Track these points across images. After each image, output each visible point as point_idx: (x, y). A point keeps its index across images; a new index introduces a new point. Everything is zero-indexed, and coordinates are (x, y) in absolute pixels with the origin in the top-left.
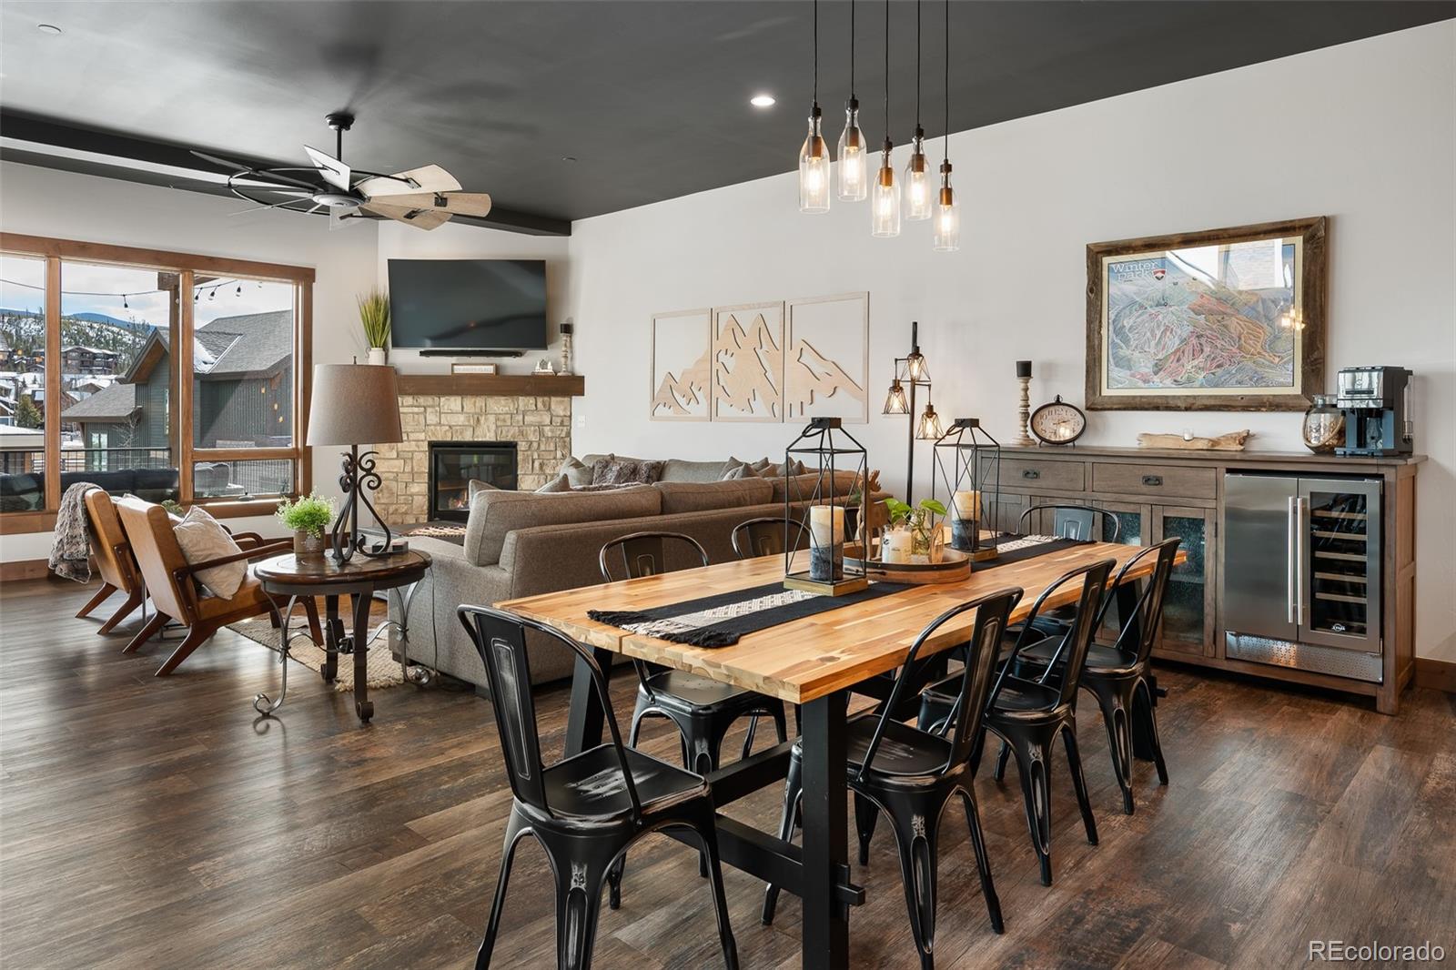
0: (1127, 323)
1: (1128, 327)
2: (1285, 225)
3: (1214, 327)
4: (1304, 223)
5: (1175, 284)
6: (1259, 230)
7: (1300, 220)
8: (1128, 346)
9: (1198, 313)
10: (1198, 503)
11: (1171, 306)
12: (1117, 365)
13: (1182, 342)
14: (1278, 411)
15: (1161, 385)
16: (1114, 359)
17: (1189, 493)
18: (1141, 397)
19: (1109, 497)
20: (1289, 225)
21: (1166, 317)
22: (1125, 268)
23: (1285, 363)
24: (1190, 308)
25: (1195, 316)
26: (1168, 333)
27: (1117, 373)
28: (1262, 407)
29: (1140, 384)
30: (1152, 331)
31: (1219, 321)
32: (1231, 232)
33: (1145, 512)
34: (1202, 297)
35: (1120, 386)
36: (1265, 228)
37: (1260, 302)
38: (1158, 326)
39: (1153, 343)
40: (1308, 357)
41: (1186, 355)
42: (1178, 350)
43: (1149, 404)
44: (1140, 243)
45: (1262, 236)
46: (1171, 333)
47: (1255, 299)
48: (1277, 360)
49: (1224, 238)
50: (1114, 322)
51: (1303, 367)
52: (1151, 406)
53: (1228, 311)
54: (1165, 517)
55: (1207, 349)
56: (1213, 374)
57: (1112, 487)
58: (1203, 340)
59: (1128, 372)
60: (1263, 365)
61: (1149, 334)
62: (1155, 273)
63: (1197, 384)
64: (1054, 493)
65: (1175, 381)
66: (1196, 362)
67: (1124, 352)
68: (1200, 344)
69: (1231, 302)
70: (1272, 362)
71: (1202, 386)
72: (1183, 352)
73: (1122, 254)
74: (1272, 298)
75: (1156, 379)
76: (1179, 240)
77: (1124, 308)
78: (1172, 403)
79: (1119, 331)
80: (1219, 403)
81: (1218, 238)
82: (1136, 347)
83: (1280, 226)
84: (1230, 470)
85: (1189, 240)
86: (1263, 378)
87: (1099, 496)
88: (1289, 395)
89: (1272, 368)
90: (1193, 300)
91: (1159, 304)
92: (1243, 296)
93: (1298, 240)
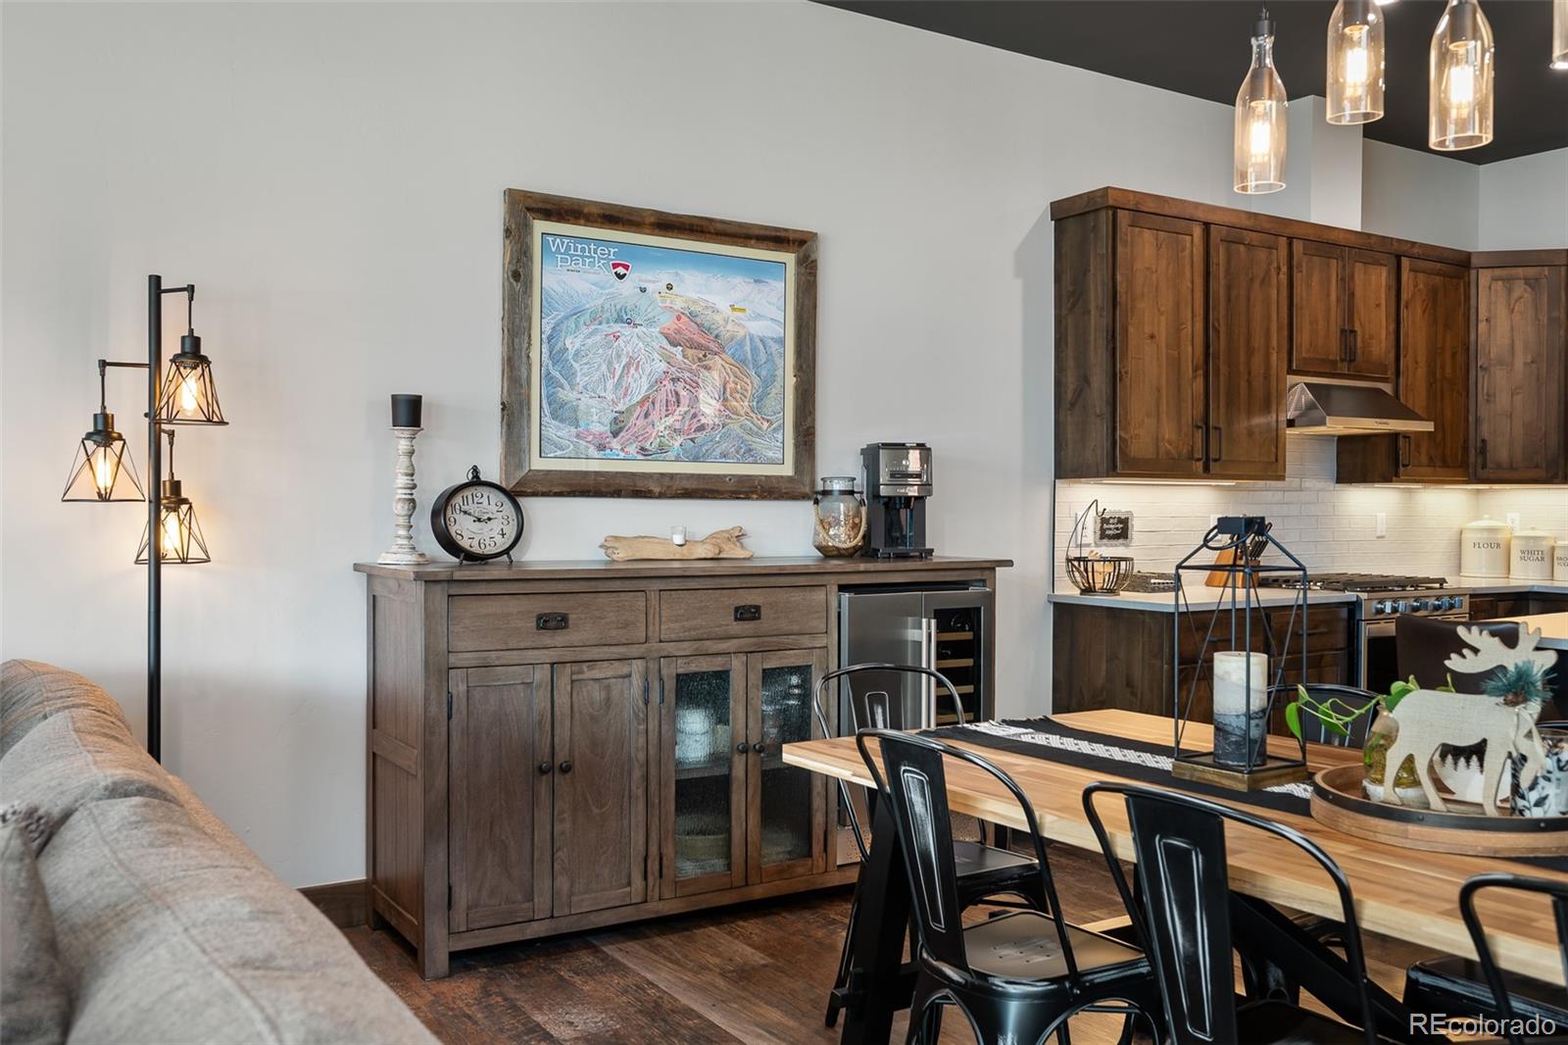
0: (572, 343)
1: (571, 352)
2: (778, 234)
3: (694, 367)
4: (797, 236)
5: (643, 290)
6: (750, 232)
7: (794, 231)
8: (572, 386)
9: (674, 344)
10: (806, 641)
11: (636, 326)
12: (554, 416)
13: (652, 386)
14: (770, 499)
15: (622, 455)
16: (550, 405)
17: (795, 628)
18: (597, 473)
19: (687, 648)
20: (783, 234)
21: (631, 340)
22: (568, 248)
23: (775, 430)
24: (662, 333)
25: (669, 347)
26: (632, 370)
27: (556, 431)
28: (753, 492)
29: (593, 451)
30: (610, 363)
31: (699, 359)
32: (719, 226)
33: (736, 665)
34: (679, 318)
35: (559, 453)
36: (757, 232)
37: (748, 338)
38: (619, 356)
39: (610, 384)
40: (801, 424)
41: (657, 406)
42: (647, 398)
43: (608, 486)
44: (595, 210)
45: (753, 242)
46: (637, 369)
47: (742, 333)
48: (766, 424)
49: (710, 233)
50: (550, 338)
51: (796, 438)
52: (611, 489)
53: (712, 345)
54: (764, 670)
55: (685, 401)
56: (692, 440)
57: (689, 630)
58: (680, 386)
59: (573, 429)
60: (751, 432)
61: (604, 367)
62: (615, 266)
63: (671, 455)
64: (595, 653)
65: (642, 449)
66: (670, 421)
67: (566, 394)
68: (677, 393)
69: (716, 332)
70: (760, 428)
71: (677, 459)
72: (653, 403)
73: (567, 221)
74: (760, 334)
75: (615, 444)
76: (652, 220)
77: (567, 318)
78: (641, 485)
79: (558, 356)
80: (702, 486)
81: (702, 232)
82: (585, 388)
83: (773, 234)
84: (843, 588)
85: (668, 225)
86: (750, 450)
87: (670, 648)
88: (782, 477)
89: (760, 436)
90: (667, 321)
91: (619, 320)
92: (730, 327)
93: (789, 258)
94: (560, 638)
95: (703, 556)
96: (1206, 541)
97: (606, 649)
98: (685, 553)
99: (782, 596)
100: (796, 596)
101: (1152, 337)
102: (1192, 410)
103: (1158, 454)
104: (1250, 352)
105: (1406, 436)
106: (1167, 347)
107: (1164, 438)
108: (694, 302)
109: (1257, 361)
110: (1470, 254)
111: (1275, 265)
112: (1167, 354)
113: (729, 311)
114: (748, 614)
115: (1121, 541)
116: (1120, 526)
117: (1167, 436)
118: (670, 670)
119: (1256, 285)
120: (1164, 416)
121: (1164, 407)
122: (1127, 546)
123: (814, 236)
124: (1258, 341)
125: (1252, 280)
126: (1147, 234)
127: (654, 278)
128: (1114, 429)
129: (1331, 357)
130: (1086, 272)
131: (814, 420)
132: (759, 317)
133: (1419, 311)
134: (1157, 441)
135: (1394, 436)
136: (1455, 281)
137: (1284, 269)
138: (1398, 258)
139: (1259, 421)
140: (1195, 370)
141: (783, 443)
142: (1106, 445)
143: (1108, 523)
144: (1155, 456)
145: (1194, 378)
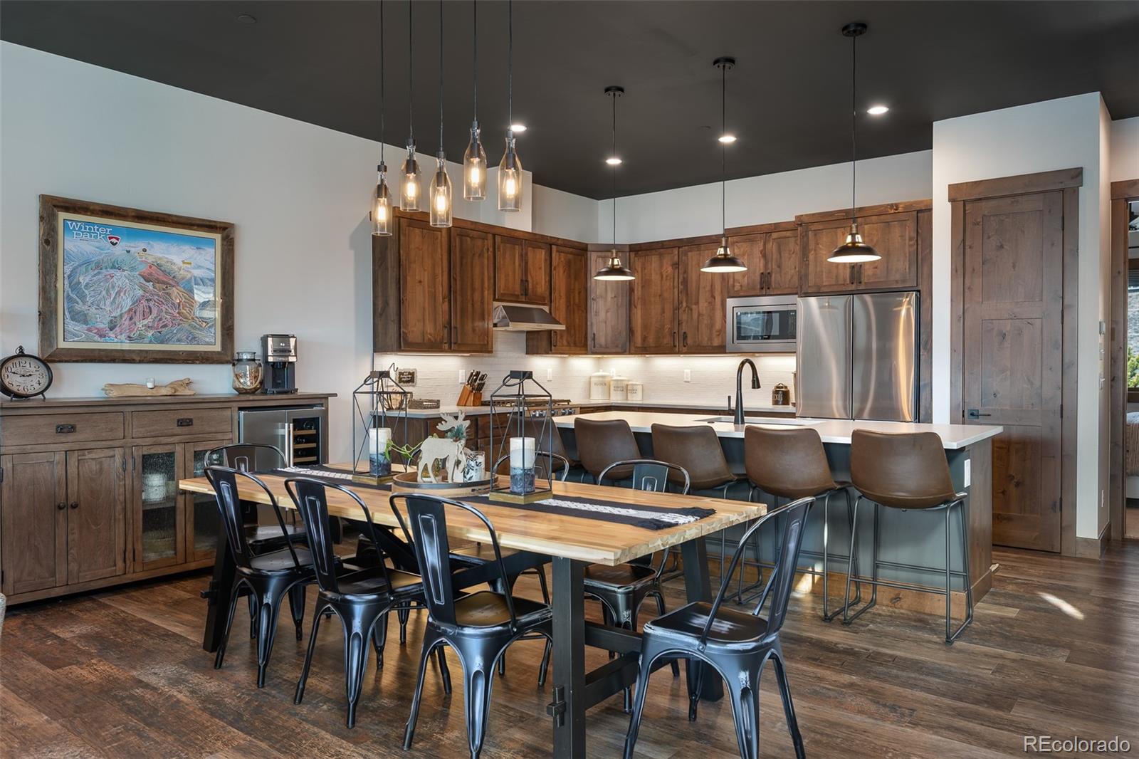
0: (83, 280)
1: (83, 284)
2: (211, 224)
3: (160, 293)
4: (222, 225)
5: (128, 252)
6: (193, 222)
7: (220, 222)
8: (84, 303)
9: (148, 281)
10: (220, 436)
11: (124, 271)
12: (73, 319)
13: (134, 303)
14: (207, 363)
15: (116, 340)
16: (70, 312)
17: (213, 430)
18: (100, 350)
19: (149, 441)
20: (213, 224)
21: (120, 279)
22: (81, 227)
23: (209, 327)
24: (140, 275)
25: (145, 282)
26: (122, 294)
27: (73, 326)
28: (196, 360)
29: (97, 338)
30: (108, 291)
31: (164, 289)
32: (175, 219)
33: (179, 449)
34: (150, 267)
35: (76, 339)
36: (198, 222)
37: (193, 278)
38: (113, 287)
39: (108, 302)
40: (225, 324)
41: (138, 314)
42: (130, 310)
43: (107, 357)
44: (97, 208)
45: (195, 227)
46: (125, 294)
47: (189, 276)
48: (204, 324)
49: (169, 222)
50: (69, 277)
51: (222, 331)
52: (109, 359)
53: (171, 282)
54: (195, 452)
55: (155, 311)
56: (160, 332)
57: (150, 432)
58: (151, 304)
59: (84, 326)
60: (195, 328)
61: (104, 293)
62: (110, 238)
63: (147, 340)
64: (92, 445)
65: (129, 337)
66: (145, 322)
67: (80, 307)
68: (150, 307)
69: (173, 276)
70: (200, 326)
71: (151, 342)
72: (135, 312)
73: (80, 213)
74: (200, 276)
75: (111, 334)
76: (133, 214)
77: (80, 266)
78: (127, 357)
79: (75, 286)
80: (166, 357)
81: (164, 221)
82: (92, 303)
83: (208, 223)
84: (240, 409)
85: (142, 216)
86: (195, 338)
87: (139, 441)
88: (214, 352)
89: (201, 330)
90: (143, 269)
91: (113, 267)
92: (182, 272)
93: (218, 237)
94: (71, 437)
95: (165, 394)
96: (365, 381)
97: (99, 443)
98: (154, 392)
99: (205, 413)
100: (214, 413)
101: (420, 282)
102: (442, 319)
103: (424, 339)
104: (473, 290)
105: (555, 332)
106: (429, 287)
107: (427, 332)
108: (160, 259)
109: (477, 296)
110: (587, 244)
111: (486, 247)
112: (429, 291)
113: (181, 264)
114: (184, 423)
115: (411, 384)
116: (410, 376)
117: (429, 332)
118: (138, 453)
119: (476, 257)
120: (427, 322)
121: (427, 317)
122: (413, 386)
123: (232, 225)
124: (477, 284)
125: (474, 254)
126: (417, 231)
127: (137, 246)
128: (400, 328)
129: (516, 293)
130: (386, 248)
131: (233, 322)
132: (199, 267)
133: (562, 271)
134: (423, 333)
135: (550, 332)
136: (580, 257)
137: (491, 249)
138: (551, 245)
139: (478, 324)
140: (444, 299)
141: (215, 334)
142: (396, 336)
143: (403, 375)
144: (422, 341)
145: (443, 302)
